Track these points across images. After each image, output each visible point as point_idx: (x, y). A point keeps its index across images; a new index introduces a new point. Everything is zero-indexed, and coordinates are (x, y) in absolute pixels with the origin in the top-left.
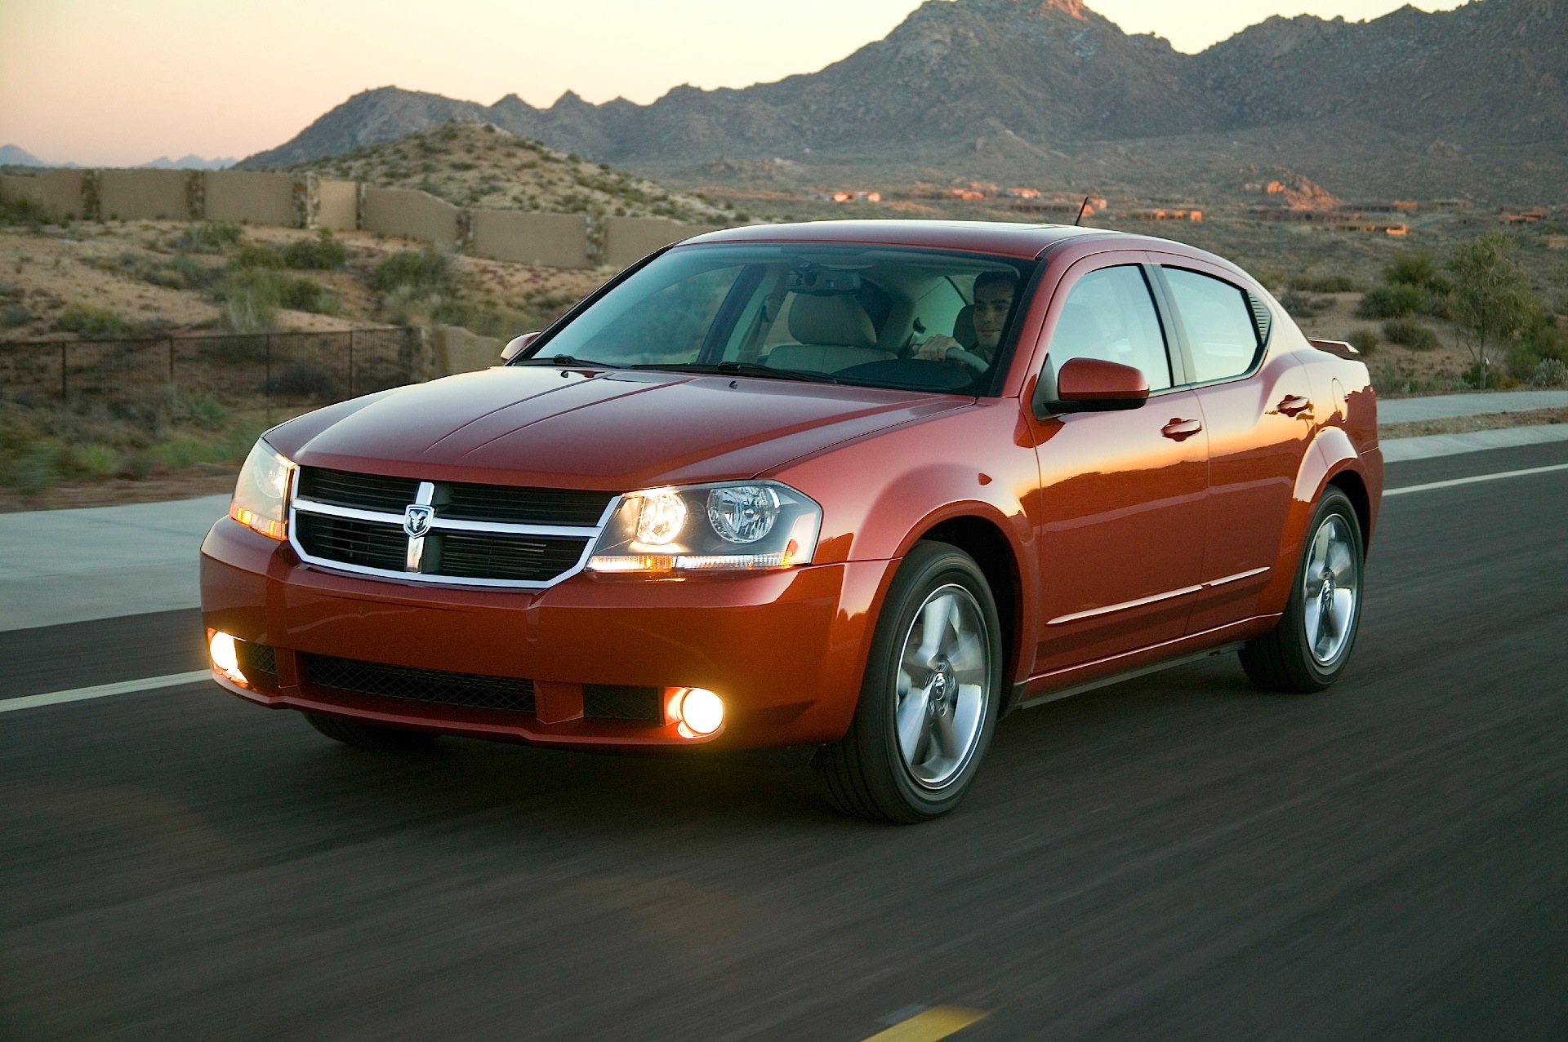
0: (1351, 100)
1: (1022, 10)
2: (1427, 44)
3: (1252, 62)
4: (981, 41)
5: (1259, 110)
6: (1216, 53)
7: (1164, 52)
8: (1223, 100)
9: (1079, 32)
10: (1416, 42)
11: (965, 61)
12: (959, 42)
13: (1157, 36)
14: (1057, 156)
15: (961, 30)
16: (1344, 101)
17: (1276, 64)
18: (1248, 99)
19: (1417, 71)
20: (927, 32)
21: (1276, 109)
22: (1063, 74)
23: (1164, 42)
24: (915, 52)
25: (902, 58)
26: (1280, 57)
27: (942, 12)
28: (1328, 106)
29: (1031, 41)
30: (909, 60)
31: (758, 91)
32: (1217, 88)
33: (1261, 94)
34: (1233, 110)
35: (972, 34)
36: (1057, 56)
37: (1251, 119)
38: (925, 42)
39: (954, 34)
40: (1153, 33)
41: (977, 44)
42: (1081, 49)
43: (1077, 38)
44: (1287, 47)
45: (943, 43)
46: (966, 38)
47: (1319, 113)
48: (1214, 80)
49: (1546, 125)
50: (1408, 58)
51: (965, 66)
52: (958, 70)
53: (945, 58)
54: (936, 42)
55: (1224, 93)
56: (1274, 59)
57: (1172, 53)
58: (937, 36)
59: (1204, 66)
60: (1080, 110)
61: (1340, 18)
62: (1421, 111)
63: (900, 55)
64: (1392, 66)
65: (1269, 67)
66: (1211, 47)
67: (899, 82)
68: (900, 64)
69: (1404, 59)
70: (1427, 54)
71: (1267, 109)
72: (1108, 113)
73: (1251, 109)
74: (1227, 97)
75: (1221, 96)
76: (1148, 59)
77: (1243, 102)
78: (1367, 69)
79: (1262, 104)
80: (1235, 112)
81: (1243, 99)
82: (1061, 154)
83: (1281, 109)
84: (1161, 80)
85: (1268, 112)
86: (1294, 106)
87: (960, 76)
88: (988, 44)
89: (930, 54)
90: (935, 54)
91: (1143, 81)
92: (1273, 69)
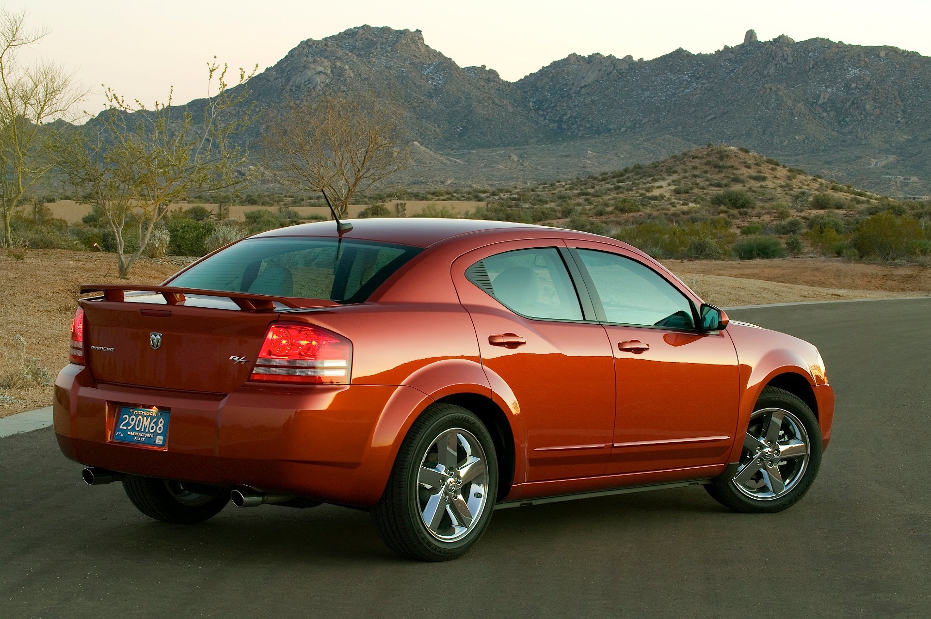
0: (646, 120)
1: (382, 48)
2: (698, 78)
3: (563, 89)
4: (354, 72)
5: (575, 126)
6: (531, 82)
7: (494, 81)
8: (545, 119)
9: (429, 65)
10: (689, 77)
11: (343, 88)
12: (338, 73)
13: (487, 69)
15: (338, 64)
16: (641, 121)
17: (584, 91)
18: (565, 118)
19: (694, 98)
20: (313, 66)
21: (588, 126)
22: (422, 98)
23: (493, 74)
24: (303, 82)
25: (292, 86)
26: (586, 86)
27: (317, 49)
28: (629, 124)
29: (392, 72)
30: (298, 87)
31: (172, 113)
32: (538, 109)
33: (575, 114)
34: (554, 126)
35: (347, 67)
36: (415, 84)
37: (569, 133)
38: (310, 73)
39: (333, 67)
40: (484, 66)
41: (352, 75)
42: (433, 79)
43: (429, 70)
44: (591, 78)
45: (325, 73)
46: (343, 69)
47: (623, 130)
48: (534, 103)
49: (806, 141)
50: (685, 89)
51: (344, 91)
52: (339, 95)
53: (327, 85)
54: (320, 73)
55: (545, 113)
56: (581, 88)
57: (501, 82)
58: (320, 69)
59: (525, 92)
60: (439, 126)
61: (629, 57)
62: (711, 129)
63: (291, 83)
64: (674, 94)
65: (578, 93)
66: (526, 77)
67: (292, 104)
68: (291, 90)
69: (683, 89)
70: (700, 86)
71: (581, 125)
72: (461, 129)
73: (568, 125)
74: (547, 116)
75: (542, 116)
76: (484, 86)
77: (561, 121)
78: (654, 97)
79: (576, 122)
80: (556, 128)
81: (561, 118)
82: (459, 161)
83: (592, 126)
84: (499, 103)
85: (582, 128)
86: (602, 124)
87: (340, 99)
88: (360, 75)
89: (314, 83)
90: (319, 83)
91: (486, 103)
92: (581, 95)
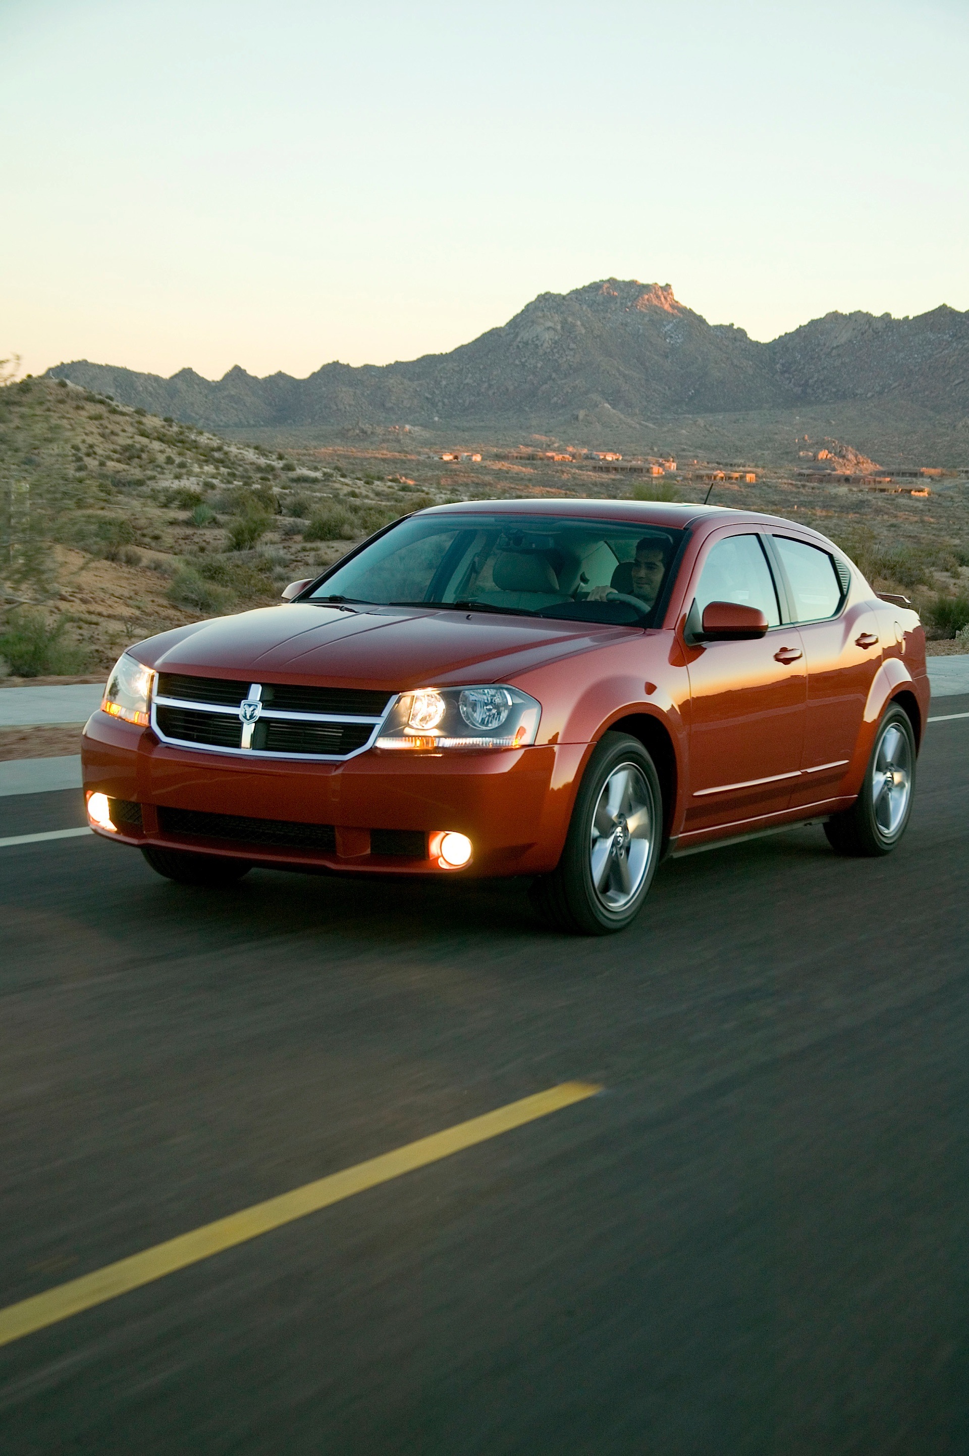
0: (896, 384)
1: (622, 304)
2: (960, 338)
3: (814, 350)
4: (586, 328)
5: (820, 391)
6: (784, 343)
7: (741, 341)
8: (790, 382)
9: (669, 322)
10: (950, 336)
11: (572, 346)
12: (568, 329)
13: (735, 327)
14: (646, 427)
15: (570, 319)
16: (891, 385)
17: (834, 352)
18: (811, 382)
19: (951, 360)
20: (541, 321)
21: (834, 390)
22: (656, 357)
23: (742, 332)
24: (531, 338)
25: (520, 342)
26: (838, 346)
27: (554, 303)
28: (878, 389)
29: (627, 329)
30: (527, 344)
31: (398, 368)
32: (785, 372)
33: (822, 378)
34: (798, 390)
35: (579, 323)
36: (651, 342)
37: (813, 399)
38: (539, 329)
39: (564, 322)
40: (733, 325)
41: (583, 331)
42: (671, 337)
43: (668, 328)
44: (844, 338)
45: (554, 329)
46: (574, 325)
47: (869, 395)
48: (783, 365)
50: (944, 350)
51: (572, 350)
52: (567, 353)
53: (556, 343)
54: (549, 328)
55: (791, 376)
56: (833, 348)
57: (748, 342)
58: (550, 324)
59: (775, 353)
60: (670, 388)
61: (887, 315)
62: (953, 394)
63: (519, 339)
64: (931, 356)
65: (828, 355)
66: (780, 337)
67: (517, 362)
68: (518, 347)
69: (940, 350)
70: (960, 346)
71: (827, 390)
72: (693, 391)
73: (813, 390)
74: (793, 380)
75: (788, 379)
76: (727, 346)
77: (806, 384)
78: (910, 358)
79: (822, 386)
80: (800, 392)
81: (807, 381)
82: (651, 425)
83: (838, 391)
84: (738, 364)
85: (827, 393)
86: (849, 388)
87: (569, 358)
88: (592, 332)
89: (543, 339)
90: (547, 339)
91: (723, 365)
92: (832, 357)
